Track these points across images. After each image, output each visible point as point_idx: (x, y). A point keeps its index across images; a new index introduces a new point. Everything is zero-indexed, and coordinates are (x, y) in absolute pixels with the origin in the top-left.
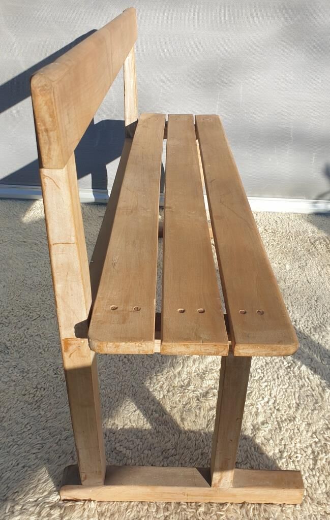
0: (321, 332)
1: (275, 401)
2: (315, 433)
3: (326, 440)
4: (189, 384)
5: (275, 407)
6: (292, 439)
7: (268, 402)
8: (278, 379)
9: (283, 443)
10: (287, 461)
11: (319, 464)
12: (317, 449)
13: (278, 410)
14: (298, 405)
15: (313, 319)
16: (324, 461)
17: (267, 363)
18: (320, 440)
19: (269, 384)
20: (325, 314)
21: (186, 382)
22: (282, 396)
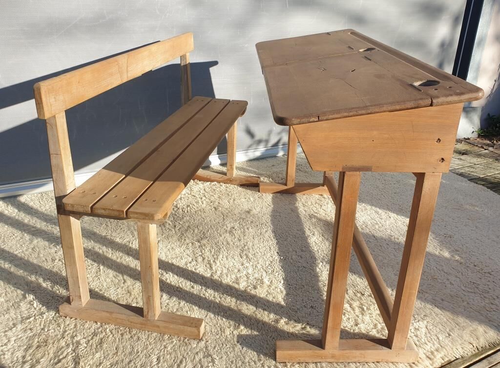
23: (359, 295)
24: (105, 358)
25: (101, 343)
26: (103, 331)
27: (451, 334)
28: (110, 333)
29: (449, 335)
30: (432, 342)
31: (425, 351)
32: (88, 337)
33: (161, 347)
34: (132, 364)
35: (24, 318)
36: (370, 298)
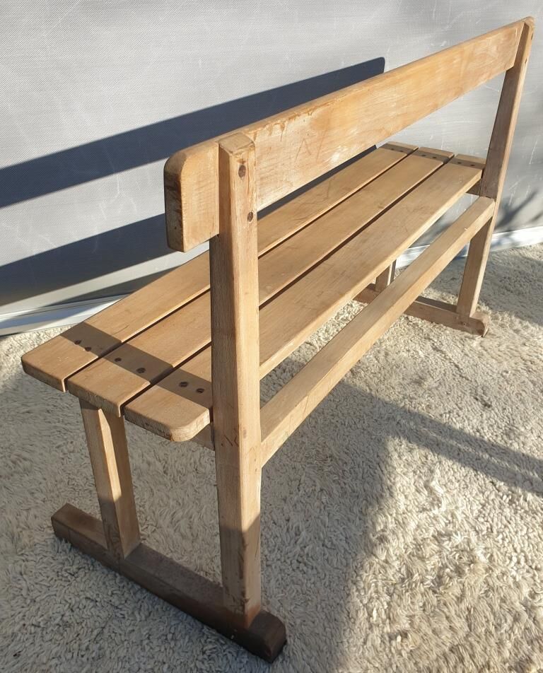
0: (519, 438)
1: (525, 556)
4: (410, 574)
5: (531, 567)
7: (518, 562)
8: (510, 523)
15: (496, 421)
17: (483, 506)
19: (505, 535)
20: (505, 409)
21: (403, 570)
22: (529, 546)
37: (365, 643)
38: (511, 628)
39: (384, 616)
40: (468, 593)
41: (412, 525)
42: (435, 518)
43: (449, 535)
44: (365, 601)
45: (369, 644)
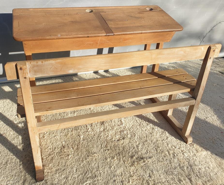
2: (154, 143)
3: (158, 144)
4: (112, 139)
6: (149, 147)
7: (138, 138)
9: (146, 148)
10: (149, 153)
11: (158, 151)
12: (156, 148)
13: (141, 139)
14: (146, 136)
16: (159, 150)
17: (133, 126)
18: (156, 145)
21: (111, 138)
23: (173, 147)
24: (53, 166)
25: (52, 159)
26: (53, 154)
27: (217, 173)
28: (56, 155)
29: (216, 174)
30: (206, 176)
31: (202, 181)
32: (47, 155)
33: (78, 164)
34: (65, 171)
35: (20, 143)
36: (179, 149)
37: (99, 151)
38: (132, 150)
39: (105, 146)
40: (124, 143)
41: (115, 129)
42: (121, 127)
43: (123, 131)
44: (101, 143)
45: (100, 151)
